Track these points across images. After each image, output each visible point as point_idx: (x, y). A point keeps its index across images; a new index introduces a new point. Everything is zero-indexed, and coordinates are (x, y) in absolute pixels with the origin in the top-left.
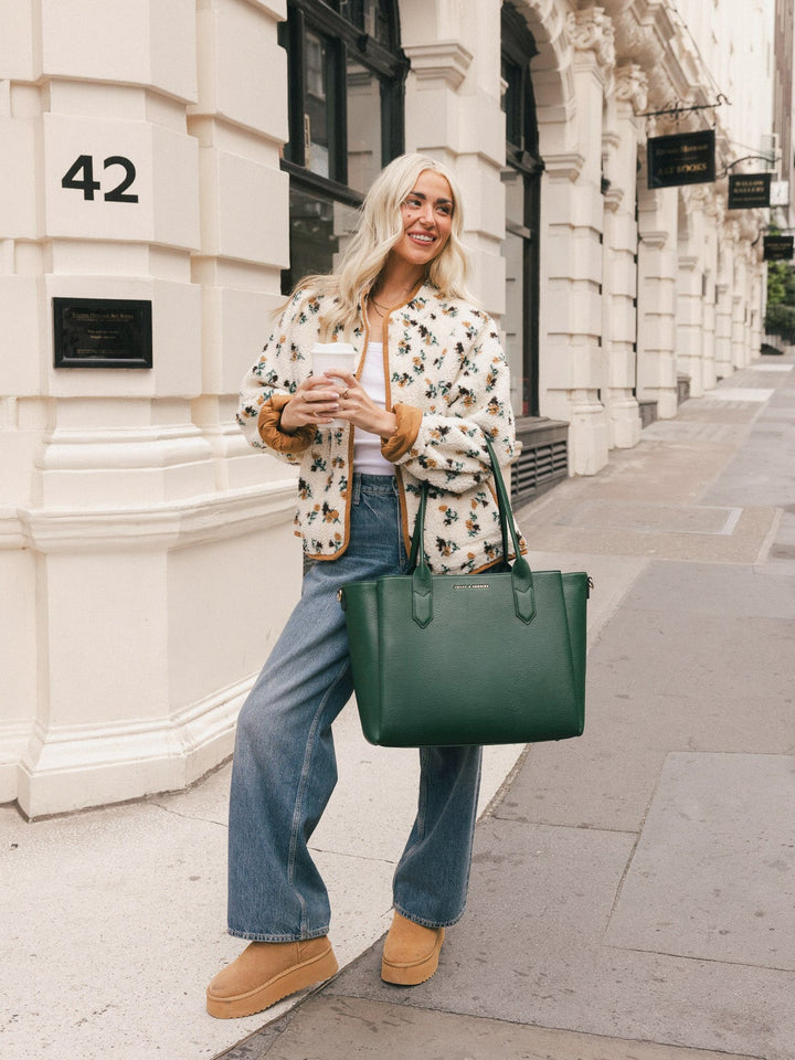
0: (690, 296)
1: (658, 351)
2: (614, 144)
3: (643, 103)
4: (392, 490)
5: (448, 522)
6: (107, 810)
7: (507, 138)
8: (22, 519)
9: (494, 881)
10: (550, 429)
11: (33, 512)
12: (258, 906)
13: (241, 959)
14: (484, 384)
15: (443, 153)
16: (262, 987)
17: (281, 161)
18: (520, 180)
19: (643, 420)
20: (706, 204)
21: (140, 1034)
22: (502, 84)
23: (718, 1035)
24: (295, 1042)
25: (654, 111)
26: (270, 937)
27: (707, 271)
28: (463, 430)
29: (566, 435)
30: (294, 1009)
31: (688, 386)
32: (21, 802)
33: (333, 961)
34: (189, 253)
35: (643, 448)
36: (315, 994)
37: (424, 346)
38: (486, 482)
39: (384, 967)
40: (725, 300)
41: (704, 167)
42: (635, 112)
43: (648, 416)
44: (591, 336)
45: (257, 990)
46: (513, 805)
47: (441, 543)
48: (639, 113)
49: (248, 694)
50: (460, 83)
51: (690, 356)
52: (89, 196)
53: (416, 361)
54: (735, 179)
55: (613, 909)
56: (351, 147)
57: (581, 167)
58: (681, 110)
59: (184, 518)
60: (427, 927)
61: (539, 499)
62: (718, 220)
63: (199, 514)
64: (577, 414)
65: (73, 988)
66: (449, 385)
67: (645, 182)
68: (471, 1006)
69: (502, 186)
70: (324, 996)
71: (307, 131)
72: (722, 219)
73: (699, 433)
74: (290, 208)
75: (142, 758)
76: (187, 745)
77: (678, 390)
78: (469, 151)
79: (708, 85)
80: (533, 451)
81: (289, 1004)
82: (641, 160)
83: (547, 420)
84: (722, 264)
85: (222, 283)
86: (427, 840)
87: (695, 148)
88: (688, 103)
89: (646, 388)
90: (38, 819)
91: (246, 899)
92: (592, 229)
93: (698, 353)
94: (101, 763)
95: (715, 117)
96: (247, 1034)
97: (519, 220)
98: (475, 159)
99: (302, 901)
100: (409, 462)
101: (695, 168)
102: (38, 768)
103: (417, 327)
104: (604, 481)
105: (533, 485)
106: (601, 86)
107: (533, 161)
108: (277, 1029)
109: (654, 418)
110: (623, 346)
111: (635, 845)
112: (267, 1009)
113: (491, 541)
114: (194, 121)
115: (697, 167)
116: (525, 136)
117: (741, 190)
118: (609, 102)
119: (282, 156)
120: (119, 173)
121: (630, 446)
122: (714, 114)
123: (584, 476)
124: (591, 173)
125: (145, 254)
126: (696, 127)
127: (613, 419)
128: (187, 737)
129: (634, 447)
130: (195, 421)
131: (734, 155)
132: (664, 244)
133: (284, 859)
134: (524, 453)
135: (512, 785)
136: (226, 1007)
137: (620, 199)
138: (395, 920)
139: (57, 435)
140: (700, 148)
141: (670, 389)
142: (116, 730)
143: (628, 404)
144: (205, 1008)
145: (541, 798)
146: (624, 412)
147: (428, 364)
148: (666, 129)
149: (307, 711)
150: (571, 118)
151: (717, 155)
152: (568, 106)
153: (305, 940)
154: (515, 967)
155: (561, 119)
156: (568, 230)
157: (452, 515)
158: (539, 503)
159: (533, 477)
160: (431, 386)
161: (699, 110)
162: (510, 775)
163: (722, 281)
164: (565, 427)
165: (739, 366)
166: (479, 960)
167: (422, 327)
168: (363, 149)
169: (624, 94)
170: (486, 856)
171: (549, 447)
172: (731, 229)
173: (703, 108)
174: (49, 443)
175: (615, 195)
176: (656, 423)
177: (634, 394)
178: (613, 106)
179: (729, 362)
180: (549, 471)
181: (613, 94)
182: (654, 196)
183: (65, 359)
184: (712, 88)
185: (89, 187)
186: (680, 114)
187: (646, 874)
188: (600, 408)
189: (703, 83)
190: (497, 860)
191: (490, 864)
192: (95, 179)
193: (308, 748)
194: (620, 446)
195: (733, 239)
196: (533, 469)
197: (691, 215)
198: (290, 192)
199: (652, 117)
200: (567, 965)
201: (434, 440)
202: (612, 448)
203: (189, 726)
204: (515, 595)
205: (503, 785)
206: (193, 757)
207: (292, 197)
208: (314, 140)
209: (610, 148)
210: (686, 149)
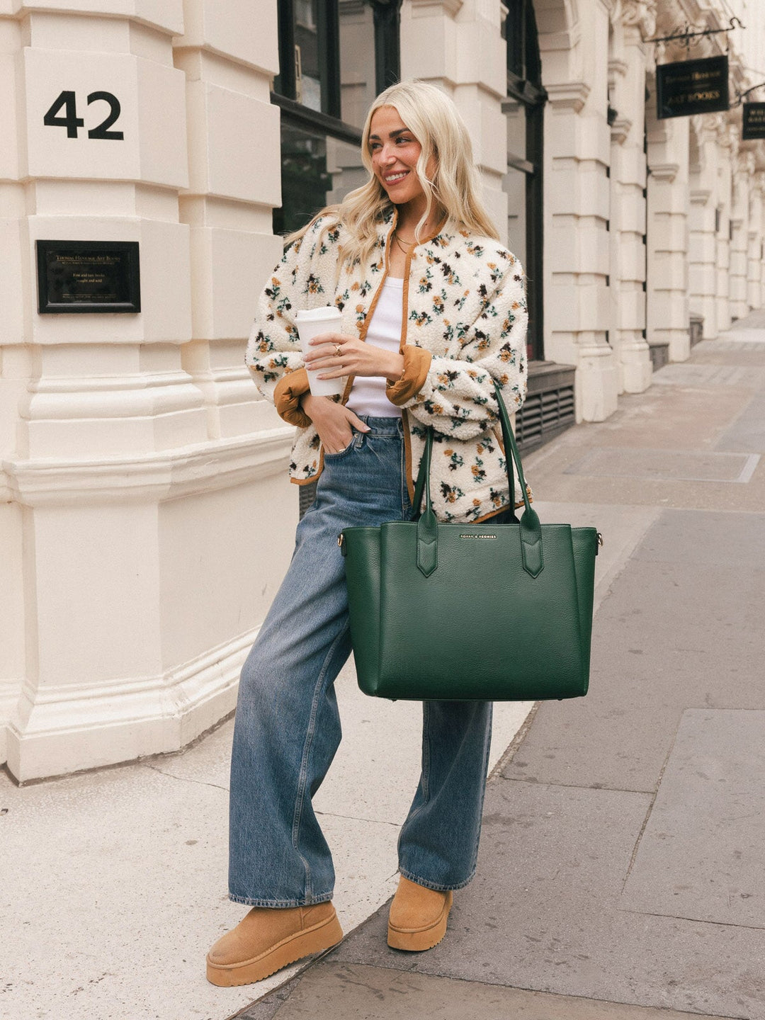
0: (703, 232)
1: (669, 290)
2: (622, 72)
3: (651, 29)
4: (396, 432)
5: (453, 467)
6: (100, 774)
7: (508, 68)
8: (8, 472)
9: (504, 844)
10: (556, 373)
11: (20, 464)
12: (261, 870)
13: (243, 924)
14: (500, 329)
15: (441, 84)
16: (264, 954)
17: (271, 94)
18: (522, 112)
19: (654, 363)
20: (719, 134)
21: (139, 1003)
22: (502, 11)
23: (741, 1003)
24: (299, 1010)
25: (663, 36)
26: (274, 903)
27: (720, 205)
28: (472, 375)
29: (573, 379)
30: (296, 976)
31: (701, 327)
32: (10, 766)
33: (338, 928)
34: (177, 191)
35: (654, 393)
36: (319, 961)
37: (446, 286)
38: (492, 429)
39: (390, 932)
40: (740, 237)
41: (717, 95)
42: (643, 37)
43: (659, 360)
44: (598, 275)
45: (258, 957)
46: (522, 765)
47: (446, 489)
48: (647, 39)
49: (249, 649)
50: (458, 9)
51: (703, 296)
52: (72, 134)
53: (436, 300)
54: (750, 107)
55: (628, 873)
56: (345, 78)
57: (586, 96)
58: (692, 35)
59: (175, 468)
60: (434, 890)
61: (546, 447)
62: (731, 152)
63: (191, 464)
64: (584, 357)
65: (69, 956)
66: (467, 328)
67: (654, 112)
68: (481, 973)
69: (504, 118)
70: (328, 963)
71: (298, 62)
72: (736, 150)
73: (713, 376)
74: (282, 145)
75: (135, 719)
76: (181, 705)
77: (690, 331)
78: (467, 81)
79: (720, 8)
80: (538, 396)
81: (292, 972)
82: (649, 89)
83: (553, 364)
84: (736, 198)
85: (210, 222)
86: (433, 803)
87: (706, 75)
88: (699, 27)
89: (656, 330)
90: (29, 783)
91: (249, 863)
92: (598, 162)
93: (712, 292)
94: (93, 724)
95: (728, 42)
96: (249, 1002)
97: (521, 154)
98: (475, 89)
99: (306, 864)
100: (415, 407)
101: (707, 96)
102: (28, 729)
103: (440, 266)
104: (613, 427)
105: (538, 432)
106: (606, 11)
107: (536, 92)
108: (280, 997)
109: (665, 361)
110: (632, 285)
111: (651, 806)
112: (269, 976)
113: (497, 488)
114: (181, 54)
115: (709, 96)
116: (527, 65)
117: (756, 119)
118: (615, 28)
119: (272, 89)
120: (103, 109)
121: (640, 390)
122: (727, 39)
123: (592, 423)
124: (596, 102)
125: (131, 193)
126: (708, 53)
127: (622, 362)
128: (181, 697)
129: (644, 393)
130: (186, 367)
131: (748, 82)
132: (674, 177)
133: (289, 822)
134: (529, 398)
135: (519, 745)
136: (227, 974)
137: (628, 130)
138: (401, 885)
139: (43, 383)
140: (712, 75)
141: (682, 330)
142: (108, 690)
143: (637, 346)
144: (205, 975)
145: (551, 757)
146: (634, 355)
147: (448, 305)
148: (676, 56)
149: (312, 667)
150: (576, 45)
151: (730, 83)
152: (572, 32)
153: (310, 906)
154: (526, 933)
155: (565, 47)
156: (573, 164)
157: (458, 459)
158: (545, 451)
159: (538, 424)
160: (449, 328)
161: (711, 35)
162: (519, 734)
163: (737, 216)
164: (571, 371)
165: (755, 305)
166: (489, 925)
167: (445, 265)
168: (356, 81)
169: (631, 19)
170: (495, 818)
171: (555, 392)
172: (746, 160)
173: (715, 32)
174: (34, 392)
175: (621, 126)
176: (667, 367)
177: (644, 336)
178: (619, 32)
179: (745, 301)
180: (555, 418)
181: (620, 18)
182: (663, 127)
183: (50, 304)
184: (725, 12)
185: (73, 124)
186: (691, 39)
187: (663, 836)
188: (608, 350)
189: (715, 6)
190: (507, 822)
191: (499, 826)
192: (78, 116)
193: (314, 704)
194: (630, 390)
195: (748, 171)
196: (538, 415)
197: (703, 146)
198: (281, 127)
199: (661, 43)
200: (582, 930)
201: (442, 385)
202: (621, 392)
203: (184, 685)
204: (522, 548)
205: (511, 744)
206: (189, 717)
207: (284, 133)
208: (305, 73)
209: (617, 77)
210: (697, 76)
